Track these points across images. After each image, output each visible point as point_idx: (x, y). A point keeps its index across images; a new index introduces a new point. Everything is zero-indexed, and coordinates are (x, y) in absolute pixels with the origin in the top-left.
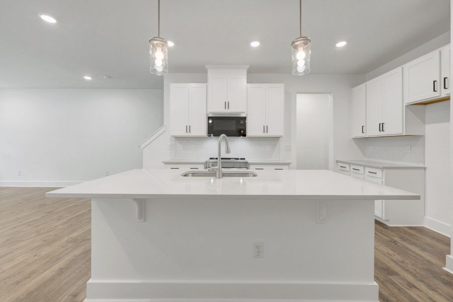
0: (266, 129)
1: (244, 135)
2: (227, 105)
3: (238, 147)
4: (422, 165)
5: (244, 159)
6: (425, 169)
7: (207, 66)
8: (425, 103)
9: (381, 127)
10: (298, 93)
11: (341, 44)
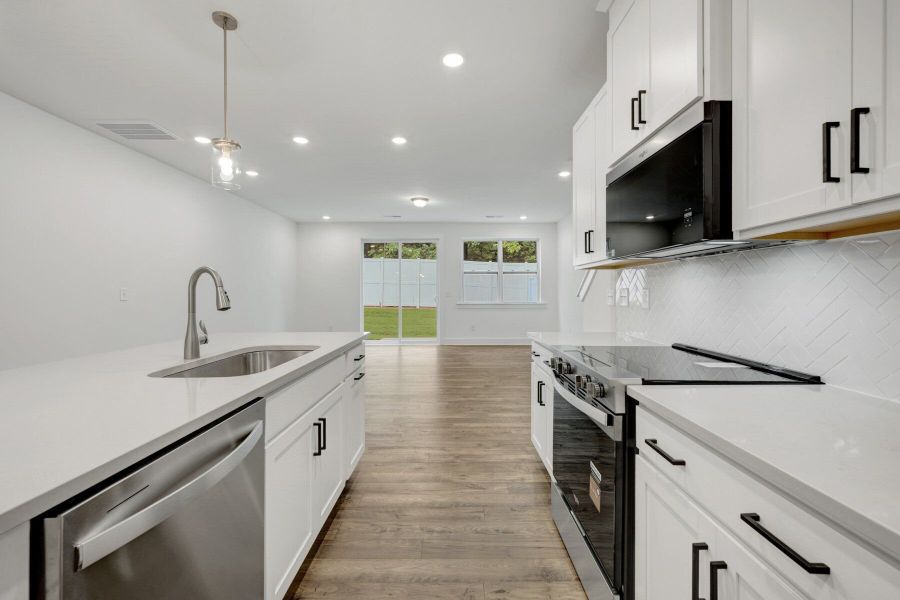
0: (845, 144)
2: (637, 110)
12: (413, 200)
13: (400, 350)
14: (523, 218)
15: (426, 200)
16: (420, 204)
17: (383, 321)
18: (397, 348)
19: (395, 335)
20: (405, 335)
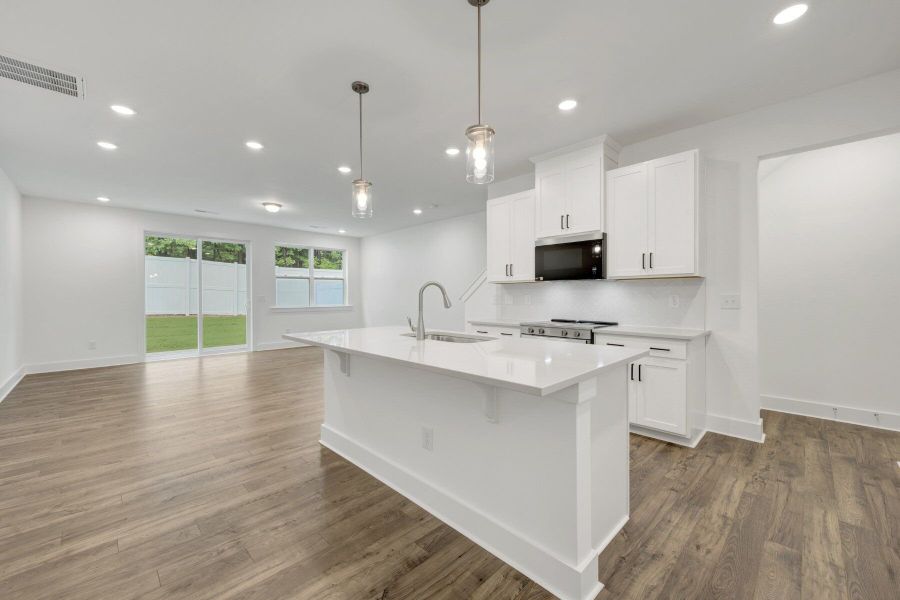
0: (648, 260)
1: (599, 277)
2: (565, 221)
5: (615, 324)
7: (531, 159)
10: (761, 158)
12: (264, 204)
13: (201, 363)
14: (342, 232)
15: (280, 206)
16: (272, 209)
17: (171, 332)
18: (197, 360)
19: (190, 345)
20: (206, 345)
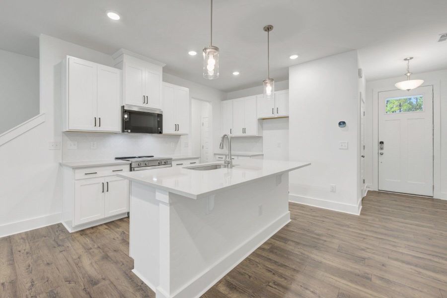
0: (177, 127)
1: (161, 133)
2: (146, 99)
3: (147, 144)
4: (261, 153)
6: (263, 155)
8: (264, 119)
9: (244, 131)
11: (236, 73)
